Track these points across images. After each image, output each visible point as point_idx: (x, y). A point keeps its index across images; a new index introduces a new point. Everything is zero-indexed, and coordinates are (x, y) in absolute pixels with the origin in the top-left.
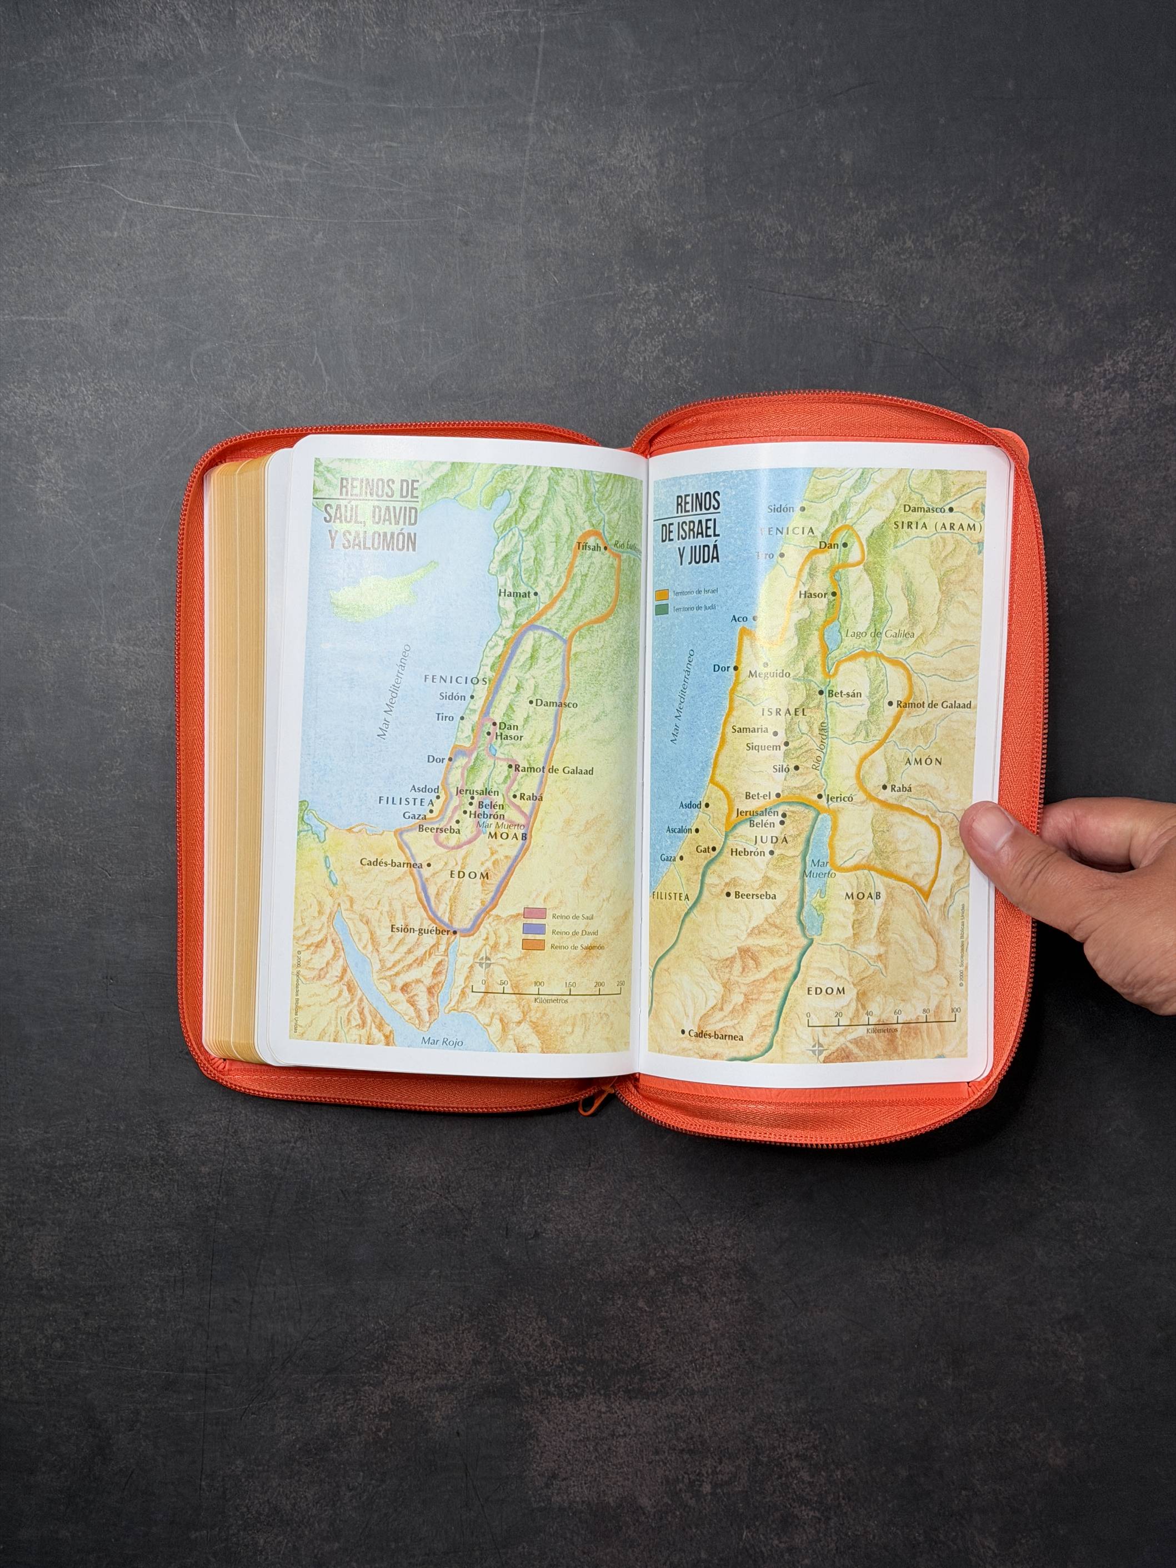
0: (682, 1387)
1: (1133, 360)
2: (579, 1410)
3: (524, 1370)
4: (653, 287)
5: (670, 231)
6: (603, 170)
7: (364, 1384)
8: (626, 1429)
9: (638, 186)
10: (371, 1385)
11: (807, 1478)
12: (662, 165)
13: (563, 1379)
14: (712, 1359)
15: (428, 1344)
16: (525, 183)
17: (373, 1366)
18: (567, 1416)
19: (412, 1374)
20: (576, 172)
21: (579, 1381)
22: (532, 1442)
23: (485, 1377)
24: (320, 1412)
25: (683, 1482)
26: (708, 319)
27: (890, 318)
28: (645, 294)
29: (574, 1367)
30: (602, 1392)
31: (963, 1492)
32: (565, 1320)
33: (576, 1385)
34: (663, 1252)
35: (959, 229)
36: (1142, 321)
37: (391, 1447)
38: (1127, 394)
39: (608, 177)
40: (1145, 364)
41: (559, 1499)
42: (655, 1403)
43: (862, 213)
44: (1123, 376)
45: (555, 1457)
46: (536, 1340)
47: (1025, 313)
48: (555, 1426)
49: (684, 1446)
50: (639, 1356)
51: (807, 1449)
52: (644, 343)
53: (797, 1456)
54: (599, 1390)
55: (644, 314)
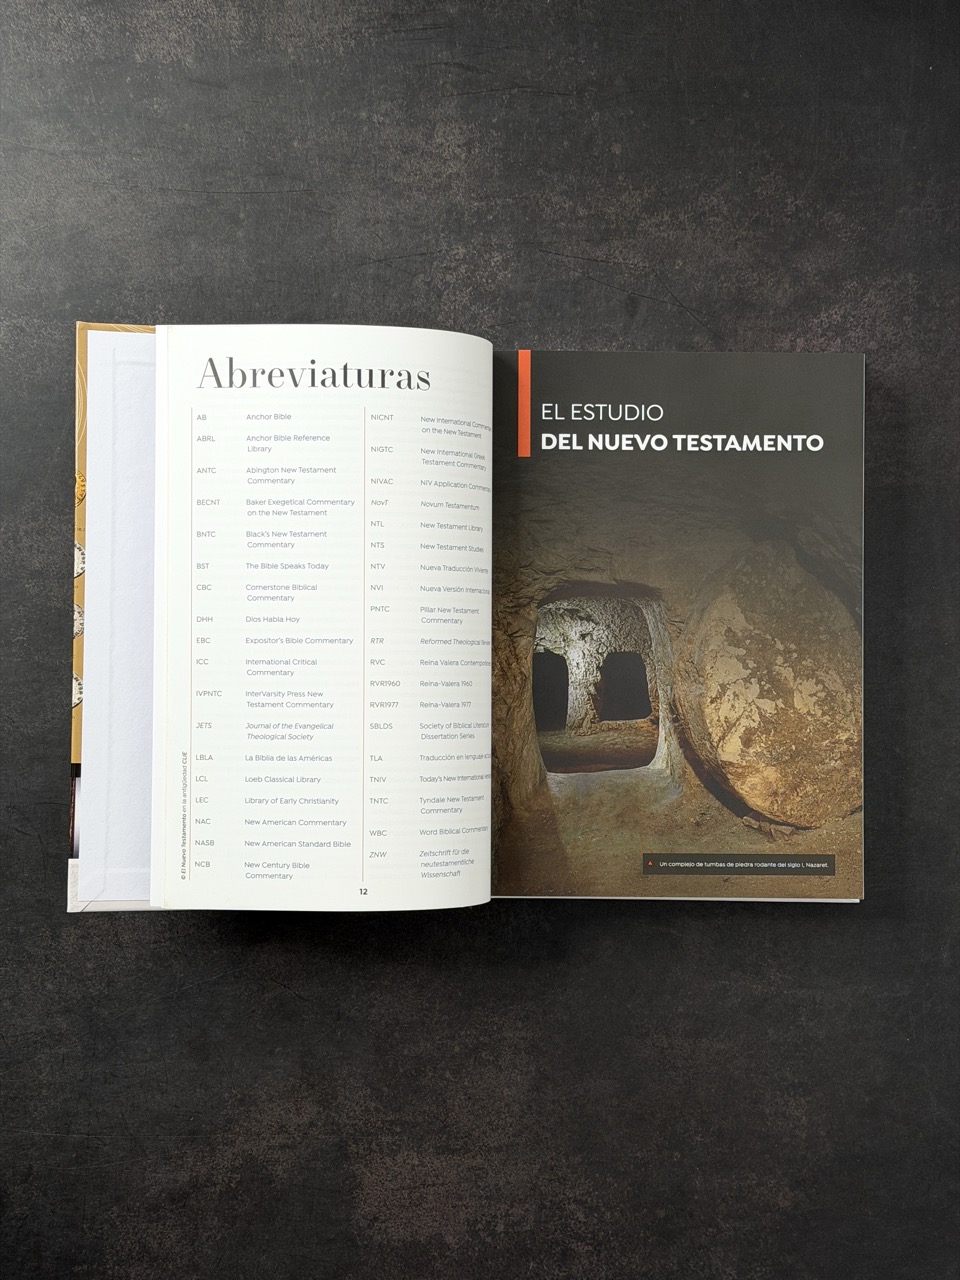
0: (481, 1144)
1: (844, 314)
2: (396, 1164)
3: (352, 1131)
5: (475, 205)
6: (422, 155)
7: (219, 1143)
8: (434, 1179)
9: (450, 168)
10: (225, 1144)
11: (582, 1217)
12: (470, 152)
13: (383, 1138)
14: (506, 1121)
15: (272, 1110)
17: (227, 1128)
18: (386, 1169)
19: (259, 1135)
20: (400, 157)
21: (396, 1140)
22: (357, 1191)
23: (319, 1137)
24: (182, 1167)
25: (481, 1222)
26: (506, 276)
27: (652, 276)
28: (455, 255)
29: (393, 1129)
30: (416, 1149)
31: (710, 1230)
32: (386, 1089)
33: (394, 1143)
34: (466, 1031)
35: (707, 208)
36: (851, 282)
37: (241, 1195)
38: (839, 340)
40: (853, 317)
41: (379, 1237)
42: (459, 1158)
43: (629, 193)
44: (836, 326)
45: (377, 1203)
46: (361, 1106)
47: (759, 275)
48: (377, 1177)
49: (482, 1193)
50: (446, 1119)
51: (583, 1195)
52: (455, 294)
53: (575, 1201)
54: (412, 1147)
55: (455, 271)
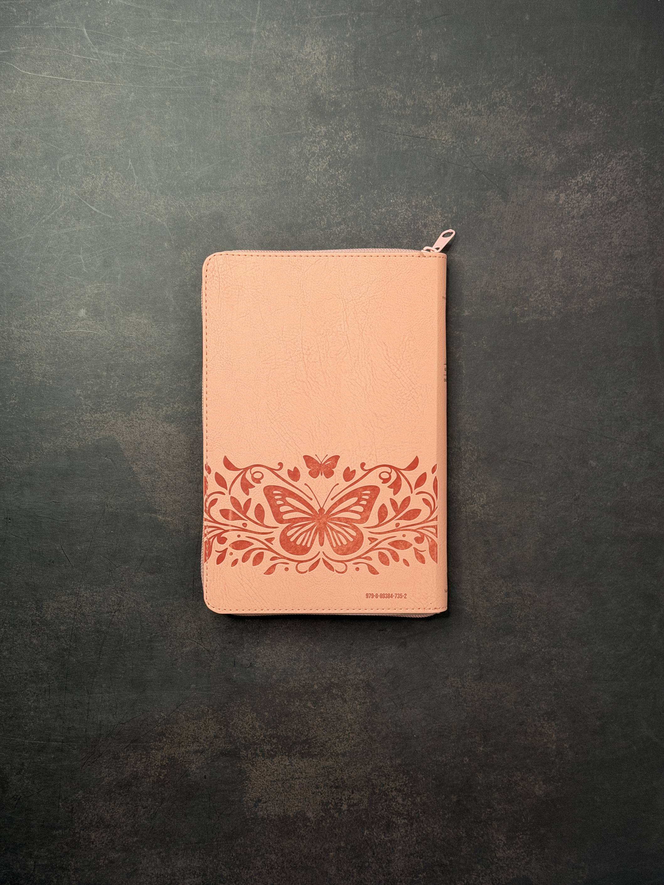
0: (332, 751)
1: (594, 176)
2: (274, 764)
3: (243, 742)
4: (324, 129)
5: (333, 96)
6: (295, 61)
7: (152, 749)
8: (300, 774)
9: (315, 70)
10: (157, 750)
11: (401, 801)
12: (330, 58)
13: (265, 747)
14: (349, 736)
15: (189, 727)
16: (251, 67)
17: (157, 739)
18: (267, 767)
19: (180, 743)
20: (280, 62)
21: (274, 748)
22: (247, 782)
23: (221, 745)
24: (127, 765)
25: (331, 803)
26: (354, 148)
27: (458, 149)
28: (319, 133)
29: (271, 741)
30: (287, 754)
32: (266, 714)
33: (272, 750)
34: (322, 675)
35: (497, 99)
36: (600, 154)
37: (167, 784)
38: (590, 195)
39: (298, 65)
41: (261, 813)
42: (316, 761)
43: (443, 88)
44: (588, 185)
45: (260, 791)
46: (249, 725)
47: (534, 148)
48: (260, 773)
49: (332, 784)
50: (308, 734)
51: (401, 786)
52: (318, 161)
53: (395, 790)
54: (285, 753)
55: (318, 144)
